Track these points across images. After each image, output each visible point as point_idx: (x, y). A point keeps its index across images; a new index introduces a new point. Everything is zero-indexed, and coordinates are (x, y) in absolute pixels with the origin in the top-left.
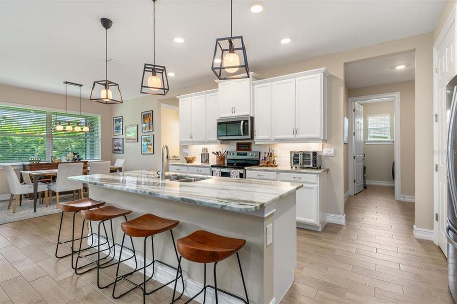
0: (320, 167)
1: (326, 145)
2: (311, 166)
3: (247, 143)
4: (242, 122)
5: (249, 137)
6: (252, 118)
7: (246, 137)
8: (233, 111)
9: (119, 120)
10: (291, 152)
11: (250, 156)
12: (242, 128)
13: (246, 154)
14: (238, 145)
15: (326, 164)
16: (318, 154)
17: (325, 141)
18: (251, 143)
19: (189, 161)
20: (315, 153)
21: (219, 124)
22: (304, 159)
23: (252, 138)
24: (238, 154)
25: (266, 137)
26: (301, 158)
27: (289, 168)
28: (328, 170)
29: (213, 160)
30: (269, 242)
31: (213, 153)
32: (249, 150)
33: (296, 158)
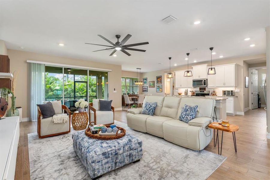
0: (234, 96)
1: (236, 88)
2: (231, 95)
3: (204, 88)
4: (203, 81)
5: (206, 86)
6: (207, 79)
7: (204, 86)
8: (199, 77)
9: (146, 79)
10: (223, 91)
11: (205, 92)
12: (203, 83)
13: (204, 92)
14: (200, 88)
15: (236, 95)
16: (233, 91)
17: (236, 87)
18: (205, 88)
19: (180, 94)
20: (232, 91)
21: (193, 81)
22: (228, 93)
23: (207, 86)
24: (200, 92)
25: (213, 86)
26: (227, 93)
27: (222, 96)
28: (237, 97)
29: (190, 94)
30: (221, 107)
31: (190, 91)
32: (205, 90)
33: (224, 93)
